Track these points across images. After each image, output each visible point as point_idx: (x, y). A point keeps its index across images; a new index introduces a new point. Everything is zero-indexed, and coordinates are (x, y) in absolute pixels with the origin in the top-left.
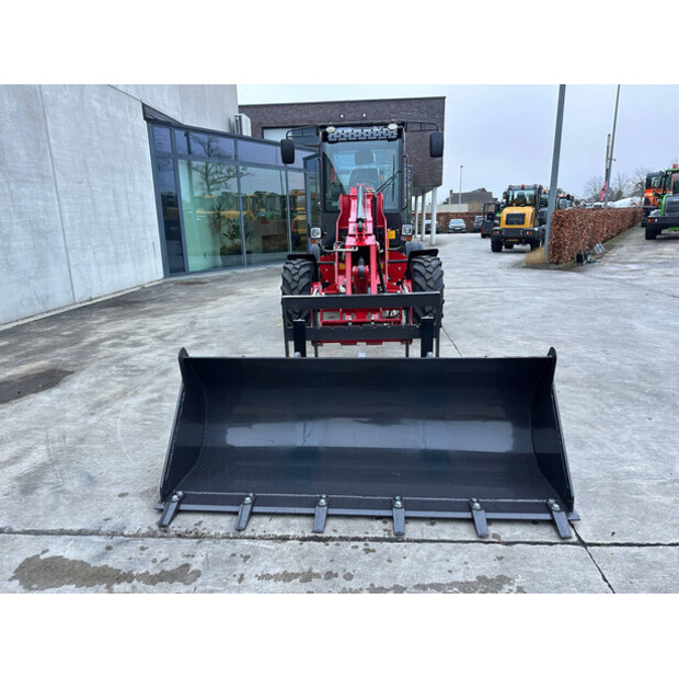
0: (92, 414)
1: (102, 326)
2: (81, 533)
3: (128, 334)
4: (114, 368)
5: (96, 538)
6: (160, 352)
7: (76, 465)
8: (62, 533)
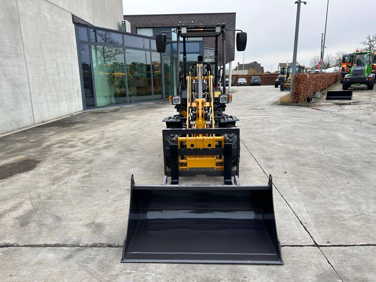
0: (54, 184)
1: (52, 137)
2: (56, 245)
3: (68, 141)
4: (62, 159)
5: (65, 248)
6: (87, 150)
7: (48, 211)
8: (46, 246)
